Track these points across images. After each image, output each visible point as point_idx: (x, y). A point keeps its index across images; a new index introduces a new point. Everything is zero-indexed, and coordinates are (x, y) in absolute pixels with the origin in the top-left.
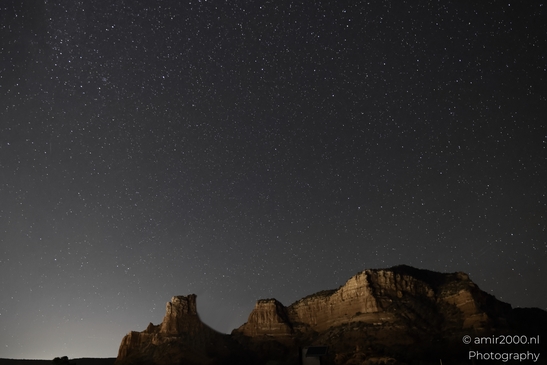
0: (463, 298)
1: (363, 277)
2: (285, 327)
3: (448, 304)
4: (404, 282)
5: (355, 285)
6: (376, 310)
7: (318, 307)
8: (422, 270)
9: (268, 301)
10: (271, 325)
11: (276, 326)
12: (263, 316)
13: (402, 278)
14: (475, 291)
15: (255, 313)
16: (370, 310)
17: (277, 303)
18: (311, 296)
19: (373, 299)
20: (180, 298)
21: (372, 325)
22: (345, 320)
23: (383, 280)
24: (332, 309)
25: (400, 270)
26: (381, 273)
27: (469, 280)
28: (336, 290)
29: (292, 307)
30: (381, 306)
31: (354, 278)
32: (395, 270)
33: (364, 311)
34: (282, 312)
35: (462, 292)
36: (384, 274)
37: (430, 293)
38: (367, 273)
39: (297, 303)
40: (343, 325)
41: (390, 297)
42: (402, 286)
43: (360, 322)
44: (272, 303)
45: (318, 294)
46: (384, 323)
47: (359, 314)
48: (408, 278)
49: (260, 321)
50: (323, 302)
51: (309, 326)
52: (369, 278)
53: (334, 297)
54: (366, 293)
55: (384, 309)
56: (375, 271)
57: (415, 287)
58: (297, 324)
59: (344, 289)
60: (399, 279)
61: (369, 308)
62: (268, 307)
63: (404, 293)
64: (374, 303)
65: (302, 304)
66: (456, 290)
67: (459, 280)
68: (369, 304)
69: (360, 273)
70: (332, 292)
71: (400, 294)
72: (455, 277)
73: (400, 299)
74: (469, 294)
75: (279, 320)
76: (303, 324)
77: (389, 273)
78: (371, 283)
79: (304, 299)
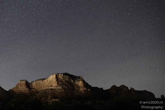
0: (80, 83)
1: (55, 75)
2: (28, 89)
3: (76, 85)
4: (66, 78)
5: (52, 78)
6: (57, 85)
7: (39, 84)
8: (71, 75)
9: (23, 80)
10: (23, 89)
11: (25, 89)
12: (21, 85)
13: (65, 77)
14: (84, 81)
15: (18, 84)
16: (55, 85)
17: (27, 81)
18: (38, 80)
19: (56, 82)
21: (55, 90)
22: (47, 88)
23: (60, 76)
24: (44, 84)
25: (66, 74)
26: (60, 74)
27: (82, 78)
28: (46, 79)
29: (31, 83)
30: (58, 84)
31: (52, 75)
32: (64, 74)
33: (53, 85)
34: (28, 84)
35: (80, 81)
37: (72, 81)
38: (56, 74)
39: (33, 82)
40: (46, 89)
41: (61, 82)
42: (65, 79)
43: (51, 89)
44: (25, 81)
45: (40, 79)
46: (58, 89)
47: (52, 86)
48: (67, 77)
49: (20, 87)
50: (41, 82)
51: (36, 89)
52: (56, 76)
53: (45, 81)
54: (55, 80)
55: (59, 85)
56: (58, 74)
57: (69, 79)
58: (32, 88)
59: (48, 78)
60: (64, 77)
61: (55, 84)
62: (23, 82)
63: (65, 81)
64: (57, 83)
65: (34, 82)
66: (79, 81)
67: (80, 78)
68: (55, 83)
69: (54, 74)
70: (45, 79)
71: (64, 81)
72: (79, 77)
73: (64, 83)
74: (82, 82)
75: (26, 87)
76: (34, 89)
77: (62, 75)
78: (57, 77)
79: (36, 81)
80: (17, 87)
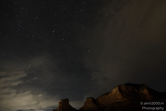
0: (145, 91)
1: (117, 88)
2: (95, 106)
3: (141, 93)
6: (122, 97)
8: (133, 84)
11: (93, 106)
12: (89, 103)
14: (148, 89)
15: (86, 102)
16: (120, 98)
17: (93, 99)
19: (121, 94)
20: (63, 100)
21: (121, 102)
23: (123, 88)
24: (109, 98)
25: (128, 85)
26: (122, 86)
27: (147, 86)
28: (110, 92)
29: (97, 99)
31: (115, 89)
33: (118, 98)
34: (94, 101)
36: (123, 86)
37: (136, 91)
41: (125, 93)
42: (128, 89)
43: (117, 102)
44: (91, 99)
45: (105, 94)
46: (124, 101)
48: (130, 87)
49: (88, 105)
50: (106, 97)
51: (103, 104)
52: (119, 88)
53: (109, 95)
54: (118, 93)
55: (124, 97)
56: (120, 86)
57: (132, 89)
58: (99, 104)
59: (112, 92)
60: (127, 87)
65: (100, 98)
66: (143, 89)
67: (144, 86)
68: (120, 96)
71: (128, 92)
76: (101, 104)
77: (124, 86)
79: (101, 96)
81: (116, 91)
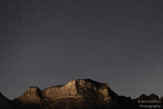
0: (105, 92)
1: (74, 82)
2: (39, 98)
3: (100, 93)
4: (88, 85)
5: (71, 84)
6: (76, 93)
7: (55, 91)
8: (94, 81)
9: (34, 87)
10: (34, 98)
11: (36, 98)
12: (30, 93)
13: (88, 83)
14: (109, 90)
15: (27, 92)
16: (74, 94)
17: (38, 89)
18: (53, 87)
19: (76, 90)
21: (74, 99)
22: (64, 97)
23: (81, 83)
24: (60, 92)
26: (81, 81)
27: (108, 86)
28: (63, 85)
29: (44, 91)
30: (79, 92)
31: (71, 82)
32: (86, 80)
33: (72, 94)
34: (39, 92)
35: (105, 89)
36: (82, 81)
37: (96, 89)
38: (76, 80)
39: (46, 89)
40: (63, 98)
41: (82, 89)
42: (87, 86)
43: (70, 98)
44: (35, 89)
45: (56, 86)
46: (78, 99)
47: (70, 95)
48: (89, 83)
49: (28, 95)
50: (57, 89)
51: (49, 98)
52: (76, 82)
53: (62, 88)
54: (74, 87)
55: (79, 94)
56: (79, 80)
57: (91, 87)
58: (45, 97)
59: (66, 85)
60: (86, 83)
63: (87, 88)
64: (76, 91)
65: (48, 90)
66: (103, 89)
67: (105, 86)
68: (74, 91)
69: (73, 80)
70: (61, 86)
71: (86, 89)
72: (104, 85)
73: (85, 90)
74: (107, 90)
75: (37, 96)
76: (47, 97)
77: (84, 81)
78: (77, 84)
79: (50, 88)
80: (24, 95)
81: (72, 86)
